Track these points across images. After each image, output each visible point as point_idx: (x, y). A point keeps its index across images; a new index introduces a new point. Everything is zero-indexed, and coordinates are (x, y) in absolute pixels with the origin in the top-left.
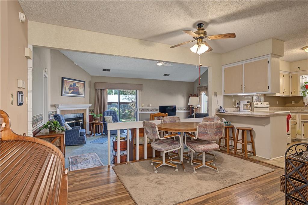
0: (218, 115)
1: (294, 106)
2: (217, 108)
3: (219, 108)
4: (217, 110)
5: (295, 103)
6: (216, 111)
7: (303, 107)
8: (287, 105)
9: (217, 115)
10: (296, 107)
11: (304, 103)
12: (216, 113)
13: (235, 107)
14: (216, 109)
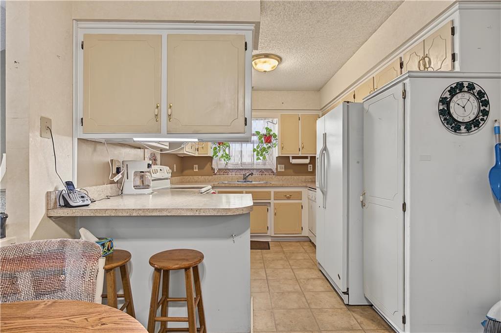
0: (58, 220)
1: (196, 174)
2: (51, 189)
3: (63, 188)
4: (53, 197)
5: (198, 169)
6: (47, 204)
7: (211, 177)
8: (186, 172)
9: (51, 223)
10: (200, 177)
11: (213, 169)
12: (48, 210)
13: (112, 182)
14: (48, 194)
